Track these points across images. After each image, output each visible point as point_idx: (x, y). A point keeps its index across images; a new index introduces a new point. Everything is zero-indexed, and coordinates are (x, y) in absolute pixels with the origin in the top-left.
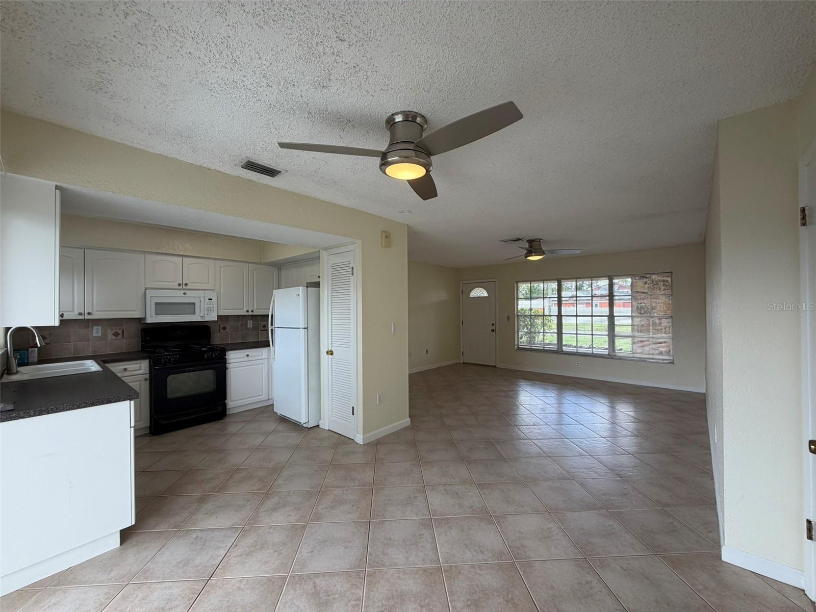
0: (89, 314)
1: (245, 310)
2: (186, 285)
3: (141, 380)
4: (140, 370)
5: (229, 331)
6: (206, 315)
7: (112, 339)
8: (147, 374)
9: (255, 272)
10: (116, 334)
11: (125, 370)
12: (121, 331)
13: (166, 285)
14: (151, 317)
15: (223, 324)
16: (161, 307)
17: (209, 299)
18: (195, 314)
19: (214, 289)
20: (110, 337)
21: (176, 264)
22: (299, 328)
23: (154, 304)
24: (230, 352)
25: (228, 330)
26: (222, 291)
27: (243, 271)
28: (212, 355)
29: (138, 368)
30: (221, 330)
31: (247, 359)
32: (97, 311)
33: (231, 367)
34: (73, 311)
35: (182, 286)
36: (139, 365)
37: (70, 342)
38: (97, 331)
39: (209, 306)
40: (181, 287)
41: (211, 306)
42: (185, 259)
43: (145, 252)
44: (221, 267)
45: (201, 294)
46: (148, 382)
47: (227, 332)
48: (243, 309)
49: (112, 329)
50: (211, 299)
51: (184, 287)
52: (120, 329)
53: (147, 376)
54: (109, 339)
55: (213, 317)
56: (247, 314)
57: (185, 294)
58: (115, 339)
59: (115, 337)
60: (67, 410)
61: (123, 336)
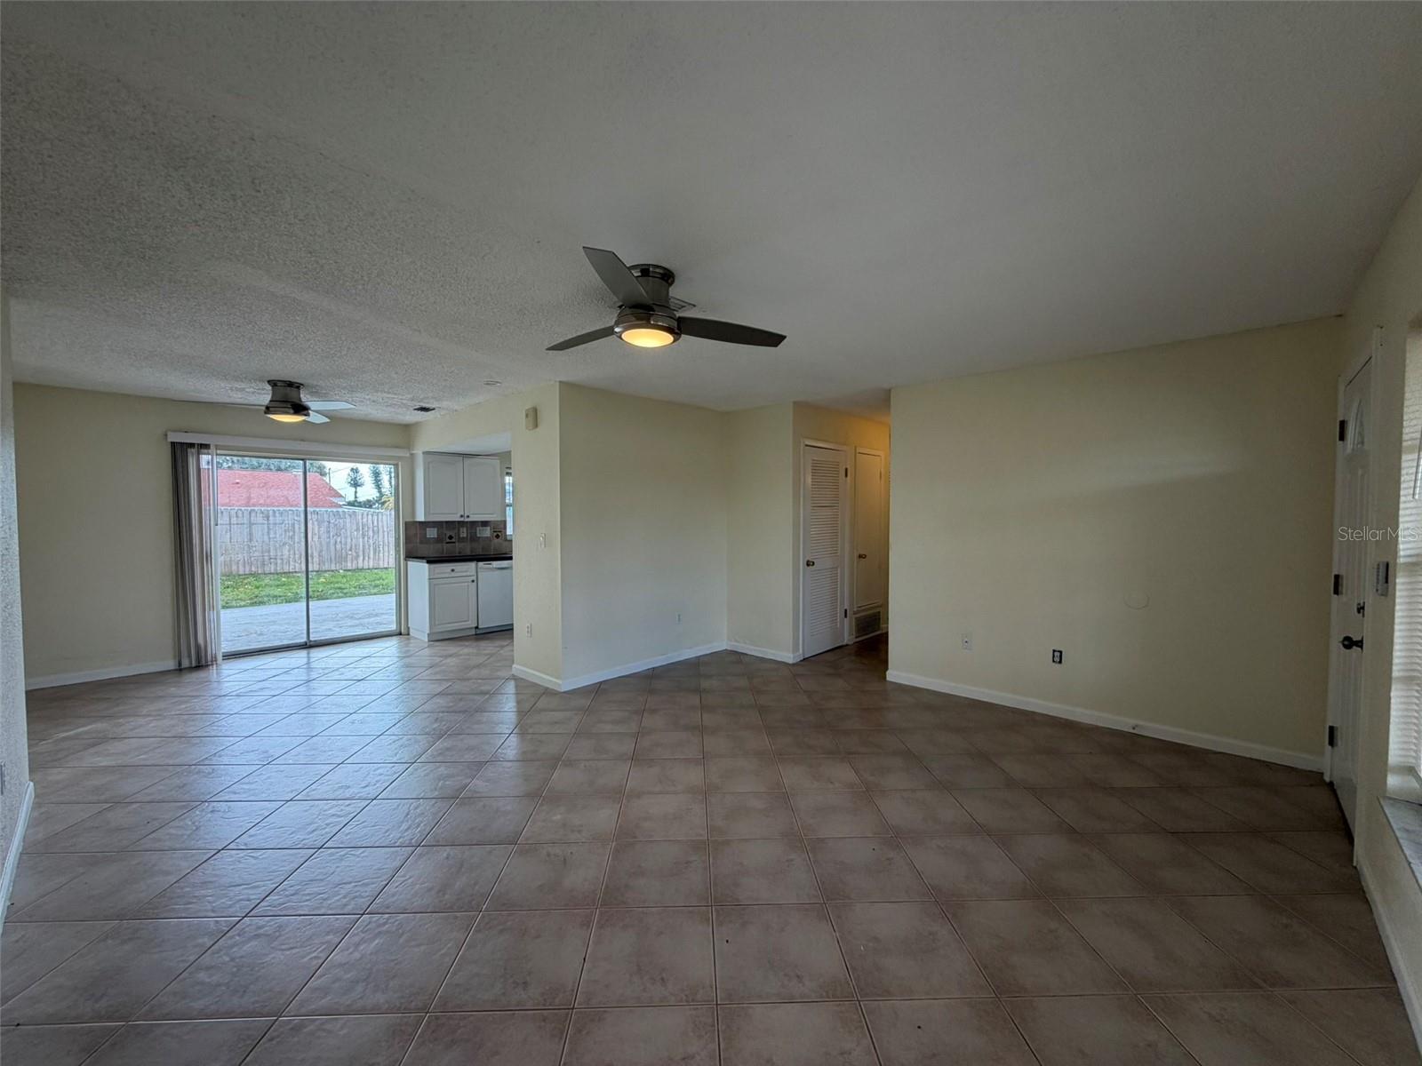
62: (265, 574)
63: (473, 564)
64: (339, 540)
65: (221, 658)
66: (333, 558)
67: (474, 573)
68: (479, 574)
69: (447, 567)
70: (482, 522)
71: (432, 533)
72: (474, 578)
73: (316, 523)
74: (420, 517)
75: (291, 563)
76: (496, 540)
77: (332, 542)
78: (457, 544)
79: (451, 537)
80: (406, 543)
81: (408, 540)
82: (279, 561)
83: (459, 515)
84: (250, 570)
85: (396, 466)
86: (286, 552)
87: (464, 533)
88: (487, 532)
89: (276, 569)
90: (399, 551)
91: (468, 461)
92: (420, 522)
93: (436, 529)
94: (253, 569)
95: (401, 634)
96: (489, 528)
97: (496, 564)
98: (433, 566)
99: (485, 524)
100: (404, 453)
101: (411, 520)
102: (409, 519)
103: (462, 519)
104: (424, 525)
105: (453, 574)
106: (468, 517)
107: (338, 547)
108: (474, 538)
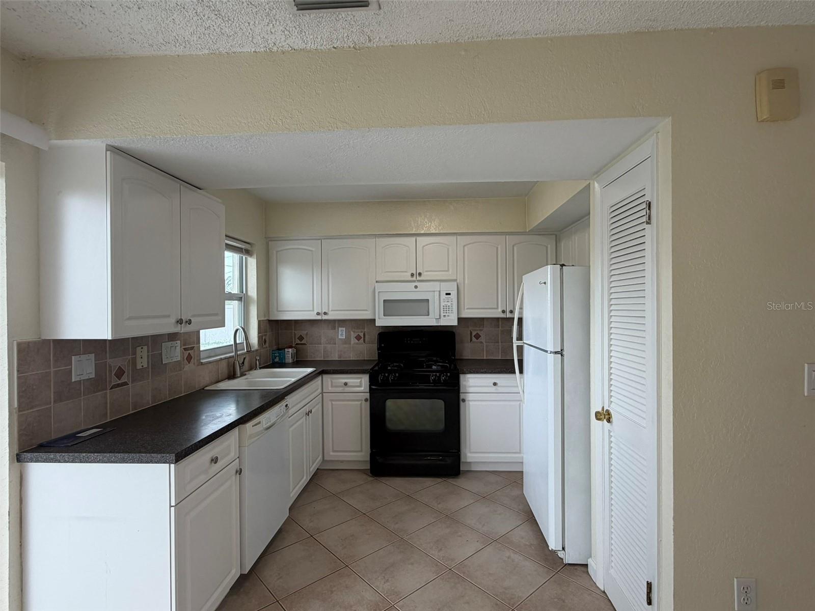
0: (325, 313)
1: (500, 310)
2: (420, 274)
3: (362, 400)
4: (360, 386)
5: (484, 341)
6: (442, 316)
7: (354, 343)
8: (367, 393)
9: (515, 248)
10: (358, 338)
11: (346, 384)
12: (362, 334)
13: (396, 277)
14: (379, 319)
15: (475, 330)
16: (390, 306)
17: (447, 294)
18: (428, 315)
19: (455, 278)
20: (353, 341)
21: (408, 247)
22: (546, 351)
23: (383, 301)
24: (469, 376)
25: (482, 339)
26: (466, 282)
27: (497, 248)
28: (439, 377)
29: (359, 384)
30: (473, 338)
31: (493, 389)
32: (332, 310)
33: (470, 399)
34: (313, 310)
35: (417, 275)
36: (359, 380)
37: (321, 344)
38: (342, 333)
39: (446, 303)
40: (414, 278)
41: (449, 304)
42: (419, 239)
43: (376, 236)
44: (464, 246)
45: (436, 286)
46: (368, 403)
47: (482, 342)
48: (497, 308)
49: (354, 332)
50: (449, 294)
51: (418, 278)
52: (361, 332)
53: (368, 395)
54: (352, 343)
55: (451, 320)
56: (503, 316)
57: (416, 287)
58: (357, 344)
59: (357, 341)
60: (98, 462)
61: (364, 340)
79: (120, 373)
108: (158, 366)
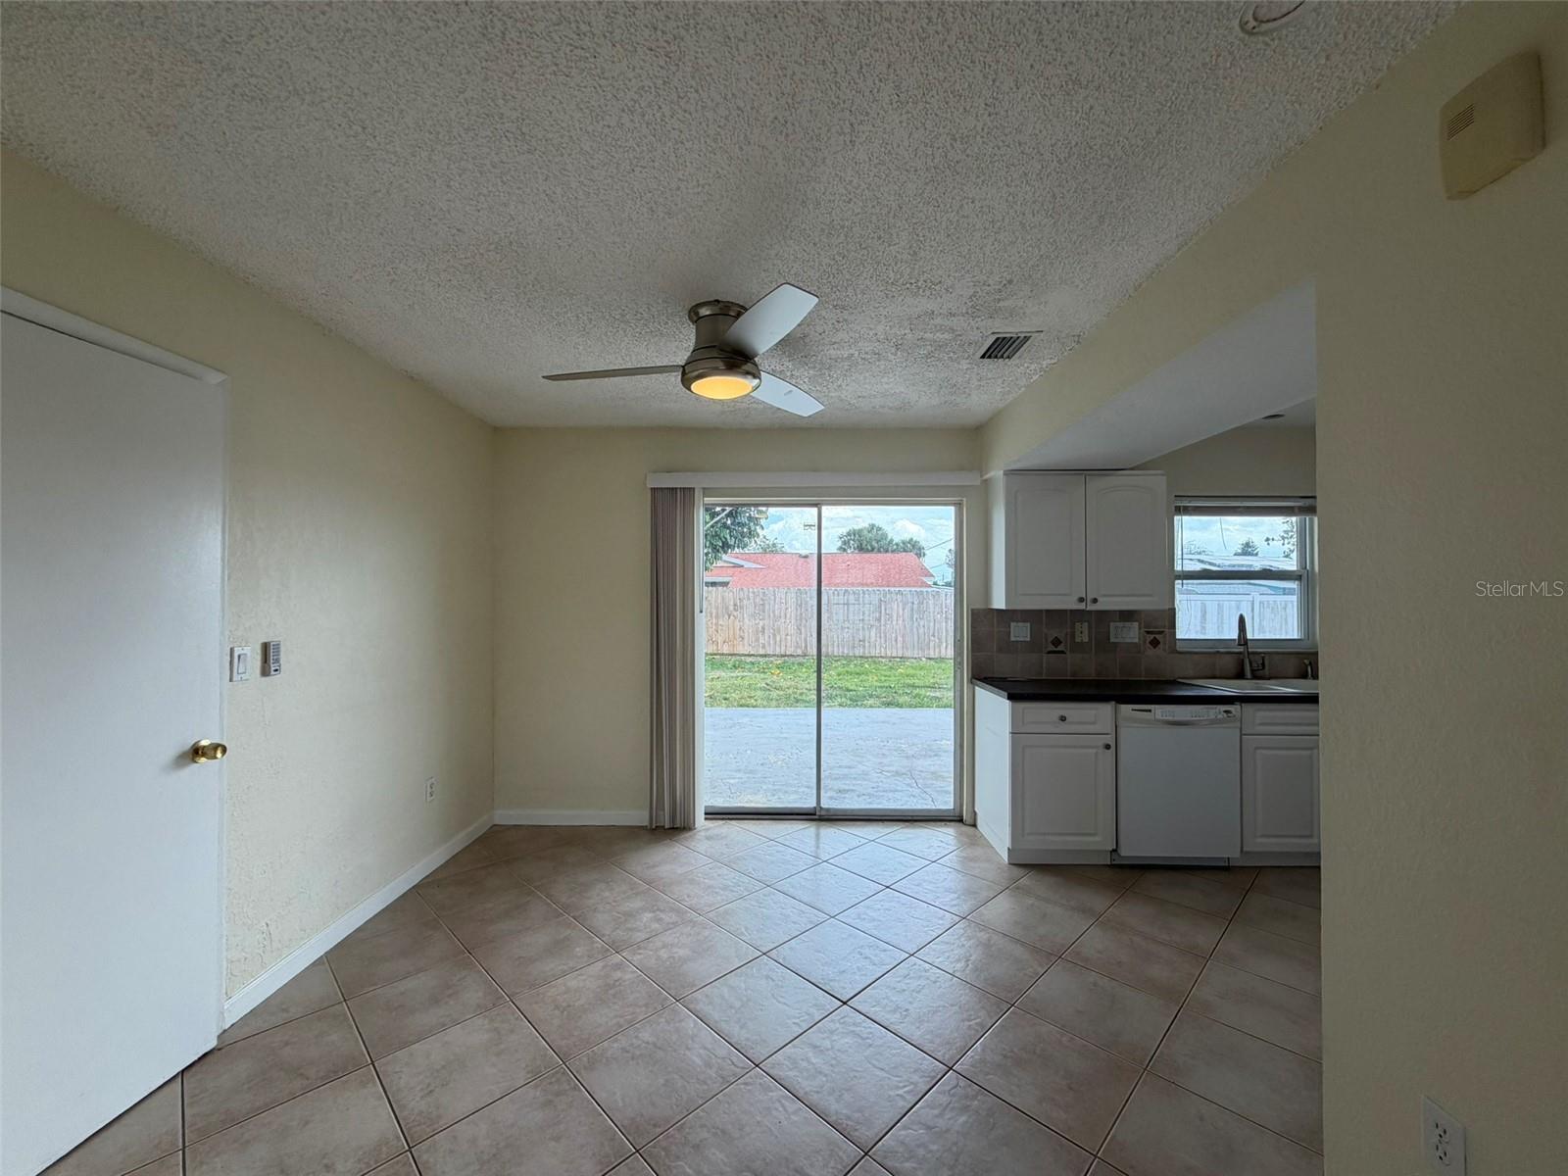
62: (855, 657)
63: (1105, 710)
64: (922, 623)
65: (703, 816)
66: (916, 644)
67: (1110, 728)
68: (1123, 732)
69: (1049, 711)
70: (1122, 612)
71: (1020, 632)
72: (1111, 741)
73: (900, 604)
74: (999, 602)
75: (878, 648)
76: (1151, 652)
77: (916, 624)
78: (1068, 655)
79: (1057, 642)
80: (973, 651)
81: (977, 644)
82: (867, 644)
83: (1076, 598)
84: (843, 652)
85: (959, 505)
86: (873, 634)
87: (1083, 634)
88: (1132, 634)
89: (864, 653)
90: (961, 663)
91: (1097, 484)
92: (997, 610)
93: (1028, 624)
94: (846, 652)
95: (961, 820)
96: (1136, 624)
97: (1160, 711)
98: (1022, 706)
99: (1127, 616)
100: (971, 479)
101: (982, 607)
102: (979, 606)
103: (1082, 606)
104: (1006, 616)
105: (1064, 727)
106: (1095, 601)
107: (921, 631)
108: (1103, 644)
